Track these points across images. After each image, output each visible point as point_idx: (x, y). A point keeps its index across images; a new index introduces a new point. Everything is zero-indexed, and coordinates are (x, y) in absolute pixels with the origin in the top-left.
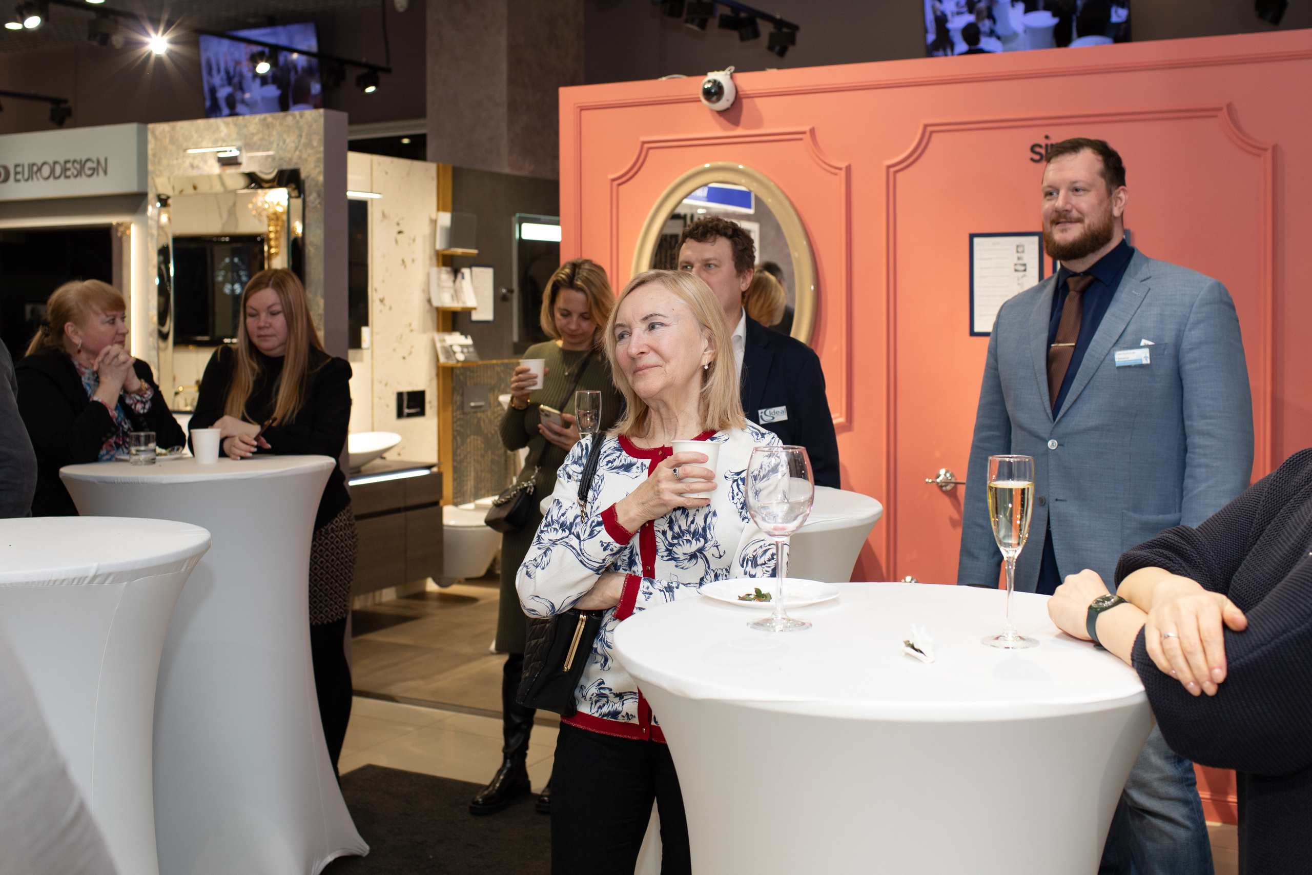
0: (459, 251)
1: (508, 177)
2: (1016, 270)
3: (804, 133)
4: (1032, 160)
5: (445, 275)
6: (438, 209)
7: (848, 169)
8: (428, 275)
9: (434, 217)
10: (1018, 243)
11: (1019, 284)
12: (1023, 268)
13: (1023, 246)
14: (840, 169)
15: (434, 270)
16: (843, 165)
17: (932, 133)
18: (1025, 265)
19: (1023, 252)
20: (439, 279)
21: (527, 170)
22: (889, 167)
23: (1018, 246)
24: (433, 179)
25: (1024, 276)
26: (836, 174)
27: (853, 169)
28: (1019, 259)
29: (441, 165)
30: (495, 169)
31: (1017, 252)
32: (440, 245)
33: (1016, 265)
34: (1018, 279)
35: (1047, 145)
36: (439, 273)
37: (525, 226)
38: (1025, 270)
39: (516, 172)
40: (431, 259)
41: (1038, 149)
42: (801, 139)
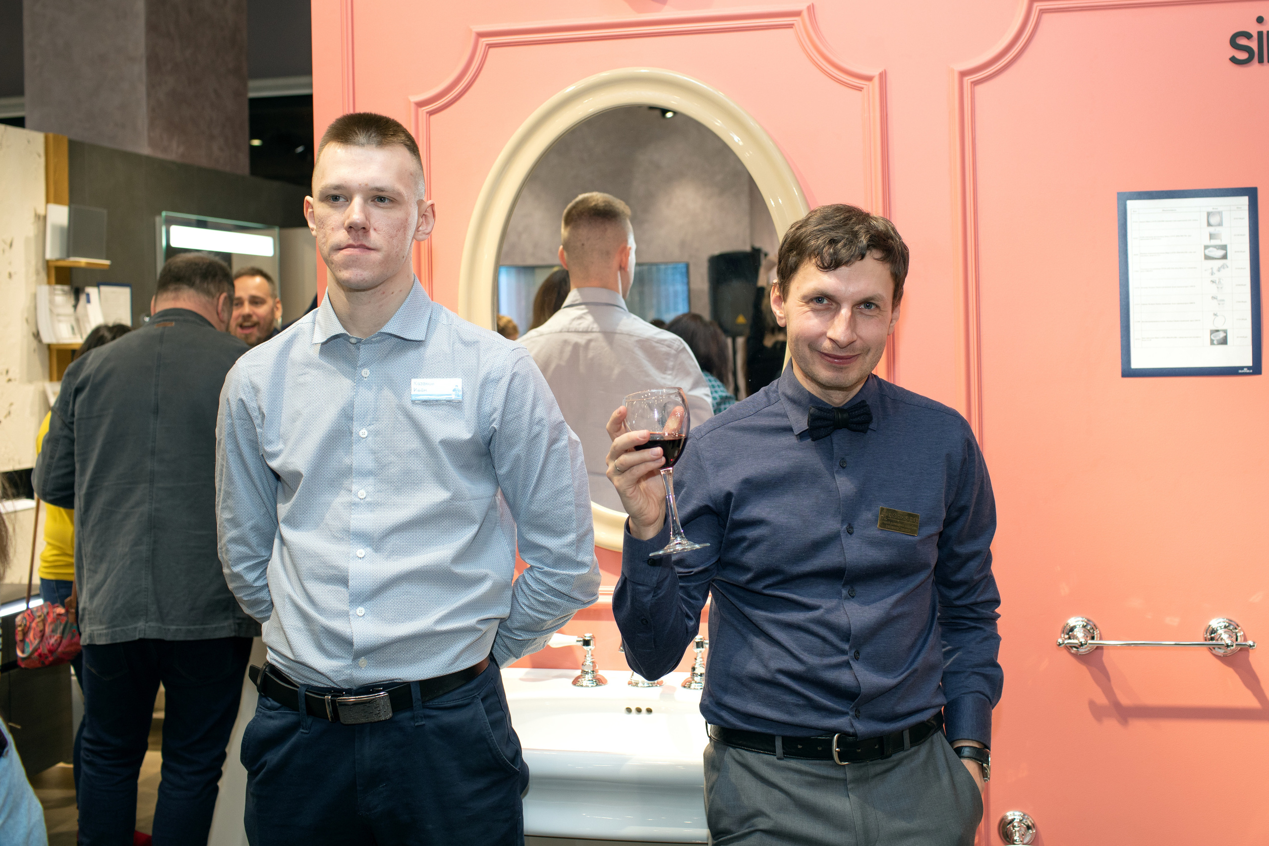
0: (83, 261)
1: (148, 158)
2: (1207, 258)
3: (797, 14)
4: (1234, 60)
5: (61, 298)
6: (48, 201)
7: (883, 76)
8: (35, 296)
9: (41, 212)
10: (1210, 210)
11: (1213, 282)
12: (1221, 253)
13: (1220, 213)
14: (869, 79)
15: (45, 289)
16: (875, 72)
17: (1042, 11)
18: (1224, 247)
19: (1220, 224)
20: (52, 302)
21: (174, 152)
22: (963, 74)
23: (1209, 214)
24: (39, 156)
25: (1224, 267)
26: (860, 89)
27: (891, 79)
28: (1212, 236)
29: (51, 135)
30: (130, 148)
31: (1209, 224)
32: (52, 253)
33: (1206, 247)
34: (1212, 274)
35: (1260, 34)
36: (52, 293)
37: (174, 229)
38: (1225, 257)
39: (160, 155)
40: (38, 273)
41: (1243, 41)
42: (790, 26)
